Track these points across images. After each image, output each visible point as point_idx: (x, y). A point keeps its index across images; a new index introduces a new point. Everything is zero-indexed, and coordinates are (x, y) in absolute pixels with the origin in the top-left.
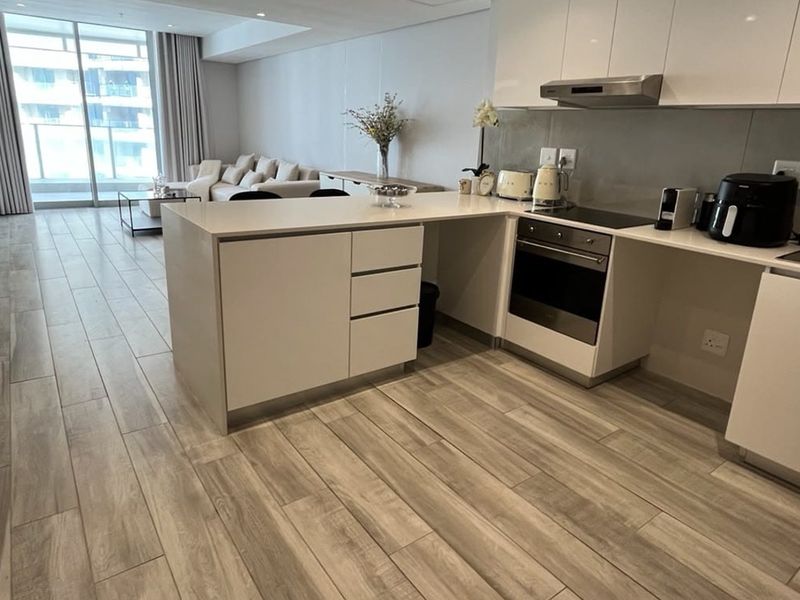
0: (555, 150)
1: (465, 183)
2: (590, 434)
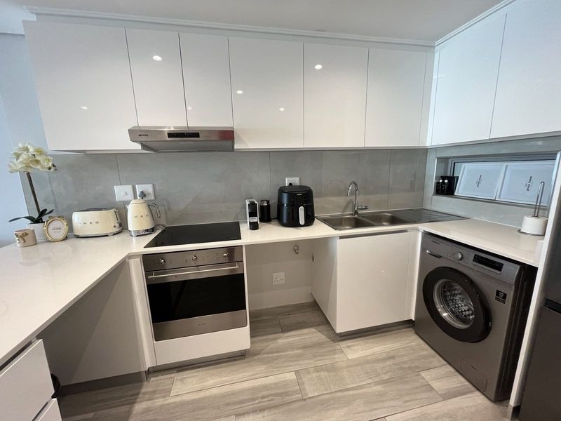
0: (130, 187)
1: (27, 234)
2: (293, 397)
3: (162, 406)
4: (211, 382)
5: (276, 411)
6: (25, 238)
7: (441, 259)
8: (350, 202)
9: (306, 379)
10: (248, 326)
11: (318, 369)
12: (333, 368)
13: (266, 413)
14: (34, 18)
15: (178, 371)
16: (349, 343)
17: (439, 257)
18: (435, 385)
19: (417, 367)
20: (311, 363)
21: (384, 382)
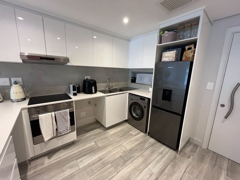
0: (7, 79)
2: (95, 149)
3: (42, 168)
4: (62, 155)
5: (90, 154)
7: (133, 100)
9: (98, 143)
10: (76, 131)
11: (101, 139)
12: (106, 138)
13: (87, 155)
15: (44, 156)
16: (110, 130)
19: (128, 131)
20: (99, 138)
21: (121, 137)
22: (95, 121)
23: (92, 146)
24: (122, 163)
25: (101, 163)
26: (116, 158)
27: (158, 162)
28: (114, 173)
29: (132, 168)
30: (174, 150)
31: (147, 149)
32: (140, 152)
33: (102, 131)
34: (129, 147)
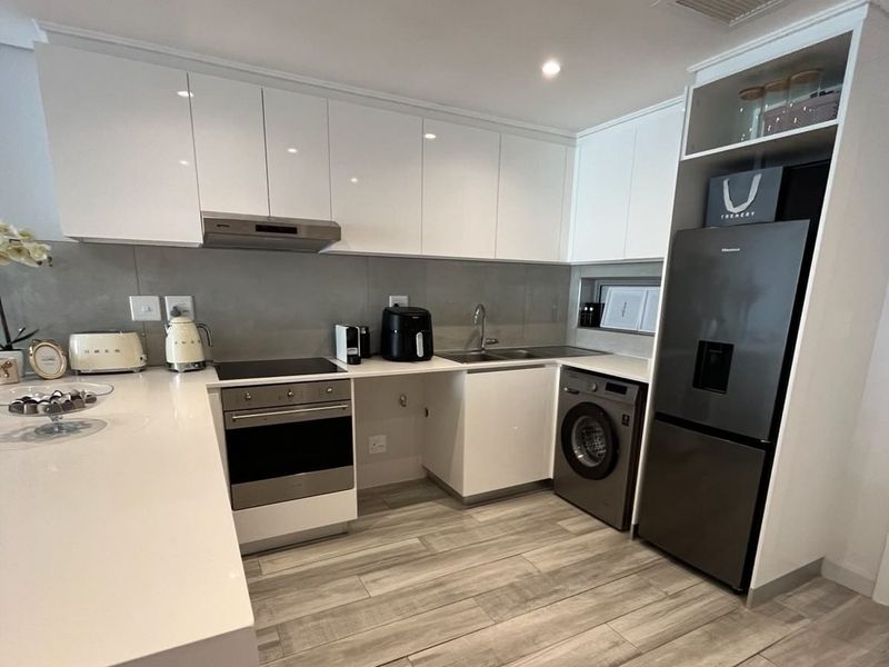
0: (155, 298)
1: (10, 365)
2: (422, 555)
6: (9, 370)
7: (580, 395)
8: (477, 332)
9: (431, 541)
10: (355, 489)
11: (443, 533)
12: (462, 530)
13: (392, 569)
14: (44, 38)
17: (577, 393)
18: (571, 529)
19: (553, 519)
20: (436, 529)
21: (518, 533)
22: (423, 476)
23: (410, 547)
24: (514, 601)
25: (440, 593)
26: (493, 587)
27: (655, 616)
28: (485, 621)
29: (550, 617)
30: (735, 592)
31: (617, 577)
32: (590, 582)
33: (446, 508)
34: (546, 565)
